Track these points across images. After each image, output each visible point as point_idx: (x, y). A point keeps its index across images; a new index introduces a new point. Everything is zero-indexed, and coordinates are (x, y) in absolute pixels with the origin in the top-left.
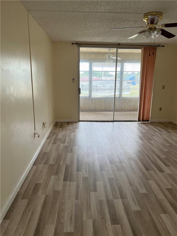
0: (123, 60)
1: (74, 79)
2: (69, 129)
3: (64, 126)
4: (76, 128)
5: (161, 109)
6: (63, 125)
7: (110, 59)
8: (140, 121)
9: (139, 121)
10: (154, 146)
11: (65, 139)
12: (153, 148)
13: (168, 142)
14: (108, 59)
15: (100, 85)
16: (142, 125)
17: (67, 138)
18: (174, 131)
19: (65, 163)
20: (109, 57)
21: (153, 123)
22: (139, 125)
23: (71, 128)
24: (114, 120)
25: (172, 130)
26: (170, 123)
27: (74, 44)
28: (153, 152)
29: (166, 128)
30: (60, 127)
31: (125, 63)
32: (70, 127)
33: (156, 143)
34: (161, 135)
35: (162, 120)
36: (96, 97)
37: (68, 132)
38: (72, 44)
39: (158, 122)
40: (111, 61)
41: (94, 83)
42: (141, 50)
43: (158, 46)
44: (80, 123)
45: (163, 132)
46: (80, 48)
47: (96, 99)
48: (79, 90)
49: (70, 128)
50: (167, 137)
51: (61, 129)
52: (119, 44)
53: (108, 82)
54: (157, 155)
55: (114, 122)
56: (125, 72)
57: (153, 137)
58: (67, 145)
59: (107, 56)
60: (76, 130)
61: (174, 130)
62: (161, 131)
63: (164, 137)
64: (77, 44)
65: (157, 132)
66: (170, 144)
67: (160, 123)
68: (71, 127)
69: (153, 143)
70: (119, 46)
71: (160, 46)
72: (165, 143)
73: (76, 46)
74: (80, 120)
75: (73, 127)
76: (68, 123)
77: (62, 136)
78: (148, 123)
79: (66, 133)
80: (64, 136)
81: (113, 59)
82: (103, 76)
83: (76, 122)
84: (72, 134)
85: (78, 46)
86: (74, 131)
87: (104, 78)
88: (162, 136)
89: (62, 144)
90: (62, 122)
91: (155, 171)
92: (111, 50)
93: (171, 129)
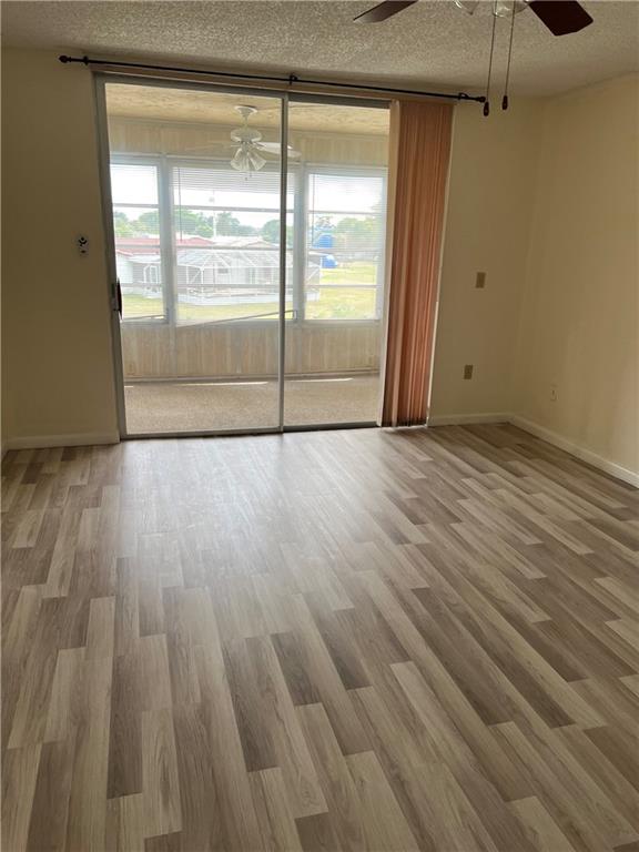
0: (303, 160)
1: (83, 241)
2: (75, 489)
3: (46, 470)
4: (110, 478)
5: (468, 372)
6: (42, 464)
7: (250, 153)
8: (390, 425)
9: (387, 422)
10: (476, 552)
11: (50, 552)
12: (475, 566)
13: (531, 528)
14: (242, 154)
15: (207, 265)
16: (402, 443)
17: (59, 546)
18: (529, 465)
19: (41, 738)
20: (245, 141)
21: (440, 433)
22: (390, 443)
23: (85, 482)
24: (285, 424)
25: (522, 461)
26: (507, 426)
27: (70, 60)
28: (483, 591)
29: (497, 451)
30: (28, 480)
31: (311, 176)
32: (76, 476)
33: (480, 535)
34: (489, 488)
35: (475, 417)
36: (198, 322)
37: (66, 502)
38: (64, 59)
39: (462, 426)
40: (254, 163)
41: (183, 259)
42: (388, 111)
43: (459, 97)
44: (132, 446)
45: (493, 474)
46: (106, 85)
47: (196, 330)
48: (115, 290)
49: (79, 483)
50: (516, 500)
51: (32, 487)
52: (293, 78)
53: (239, 257)
54: (503, 606)
55: (286, 436)
56: (313, 212)
57: (461, 502)
58: (55, 594)
59: (239, 139)
60: (108, 491)
61: (529, 461)
62: (482, 472)
63: (503, 500)
64: (86, 60)
65: (468, 476)
66: (540, 538)
67: (468, 428)
68: (83, 476)
69: (469, 538)
70: (293, 85)
71: (467, 97)
72: (519, 534)
73: (85, 73)
74: (130, 431)
75: (91, 474)
76: (70, 453)
77: (35, 538)
78: (422, 431)
79: (56, 511)
80: (43, 530)
81: (265, 155)
82: (215, 230)
83: (109, 446)
84: (89, 515)
85: (95, 74)
86: (97, 501)
87: (219, 240)
88: (497, 496)
89: (29, 591)
90: (39, 450)
91: (526, 726)
92: (255, 111)
93: (520, 456)
